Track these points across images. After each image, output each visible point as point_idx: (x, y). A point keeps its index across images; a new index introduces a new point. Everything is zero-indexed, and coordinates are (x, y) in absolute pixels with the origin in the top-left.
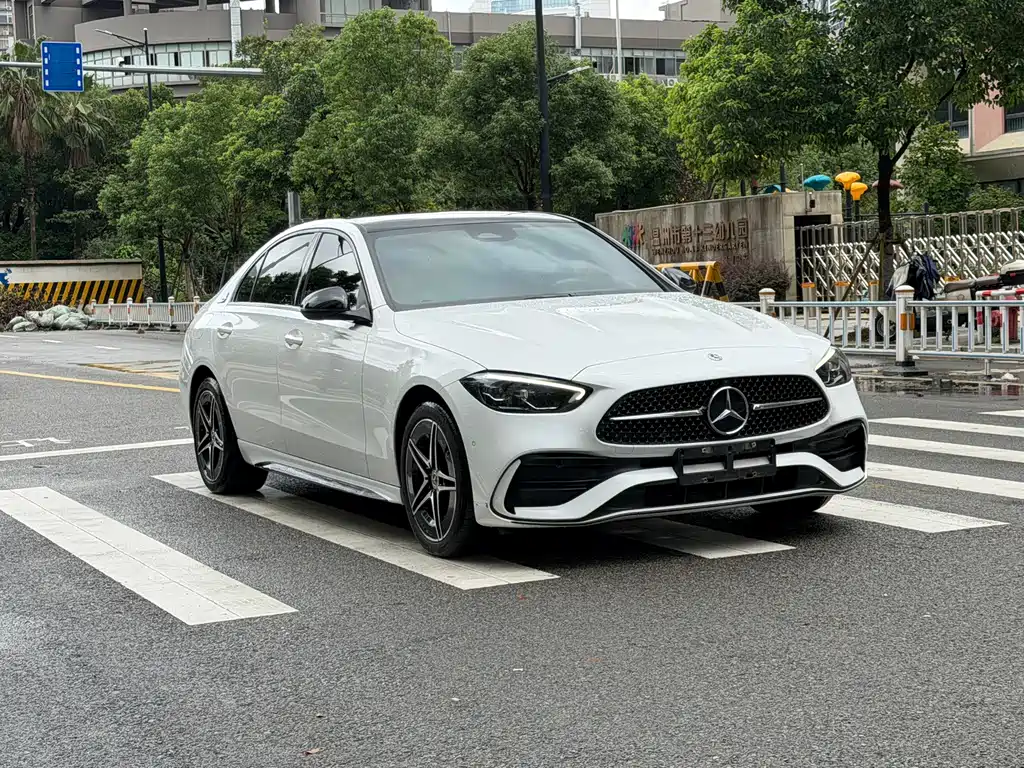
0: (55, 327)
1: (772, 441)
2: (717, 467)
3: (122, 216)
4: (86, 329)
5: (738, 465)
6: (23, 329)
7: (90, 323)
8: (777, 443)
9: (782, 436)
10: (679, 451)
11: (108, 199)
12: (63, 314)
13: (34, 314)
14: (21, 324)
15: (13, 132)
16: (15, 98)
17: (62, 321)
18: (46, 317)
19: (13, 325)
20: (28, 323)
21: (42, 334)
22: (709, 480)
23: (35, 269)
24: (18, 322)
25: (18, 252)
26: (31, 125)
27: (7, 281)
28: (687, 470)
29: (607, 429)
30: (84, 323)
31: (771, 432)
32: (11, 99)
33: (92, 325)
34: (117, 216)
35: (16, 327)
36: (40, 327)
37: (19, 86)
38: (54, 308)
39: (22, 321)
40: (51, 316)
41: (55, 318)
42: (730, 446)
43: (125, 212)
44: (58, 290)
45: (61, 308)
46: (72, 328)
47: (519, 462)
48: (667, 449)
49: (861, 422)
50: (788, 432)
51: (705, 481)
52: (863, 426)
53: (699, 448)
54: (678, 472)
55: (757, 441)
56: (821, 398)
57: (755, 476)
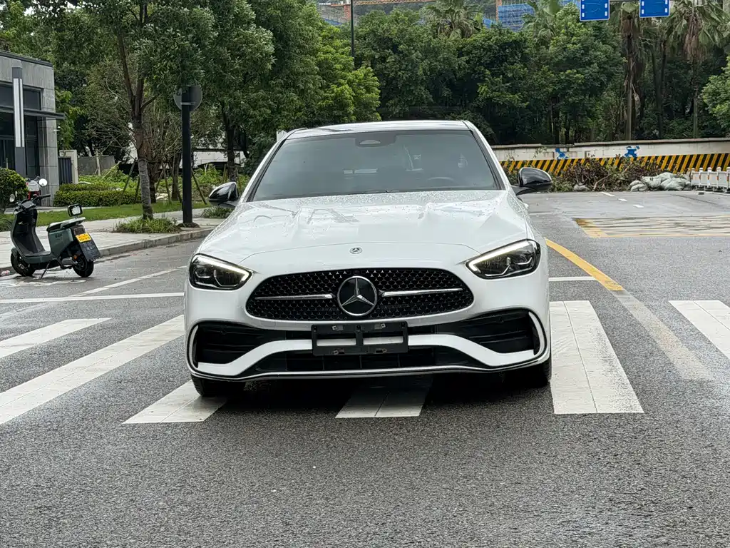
0: (661, 189)
1: (404, 323)
2: (352, 343)
3: (718, 106)
4: (683, 190)
5: (367, 342)
6: (638, 189)
7: (686, 186)
8: (409, 326)
9: (414, 320)
10: (314, 327)
11: (709, 94)
12: (668, 179)
13: (647, 179)
14: (636, 186)
15: (685, 45)
16: (688, 20)
17: (666, 184)
18: (655, 181)
19: (631, 187)
20: (641, 185)
21: (649, 193)
22: (340, 353)
23: (657, 146)
24: (635, 184)
25: (687, 132)
26: (698, 39)
27: (636, 155)
28: (321, 344)
29: (254, 305)
30: (682, 185)
31: (405, 315)
32: (685, 22)
33: (685, 187)
34: (714, 106)
35: (633, 188)
36: (650, 188)
37: (691, 11)
38: (662, 175)
39: (638, 183)
40: (659, 180)
41: (662, 182)
42: (359, 326)
43: (721, 103)
44: (672, 161)
45: (667, 175)
46: (671, 189)
47: (197, 327)
48: (305, 325)
49: (526, 311)
50: (423, 317)
51: (336, 353)
52: (530, 314)
53: (331, 326)
54: (314, 344)
55: (387, 324)
56: (461, 289)
57: (385, 351)
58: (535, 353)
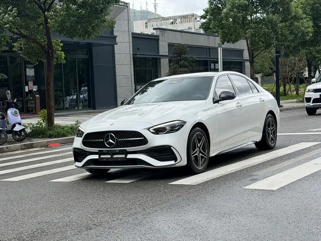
1: (125, 150)
2: (109, 156)
5: (115, 156)
8: (127, 151)
9: (129, 149)
10: (99, 150)
28: (102, 156)
31: (126, 147)
42: (111, 151)
48: (96, 150)
49: (170, 146)
50: (131, 148)
51: (105, 160)
52: (172, 148)
53: (103, 150)
54: (99, 156)
55: (119, 150)
56: (143, 138)
57: (119, 160)
58: (175, 162)
